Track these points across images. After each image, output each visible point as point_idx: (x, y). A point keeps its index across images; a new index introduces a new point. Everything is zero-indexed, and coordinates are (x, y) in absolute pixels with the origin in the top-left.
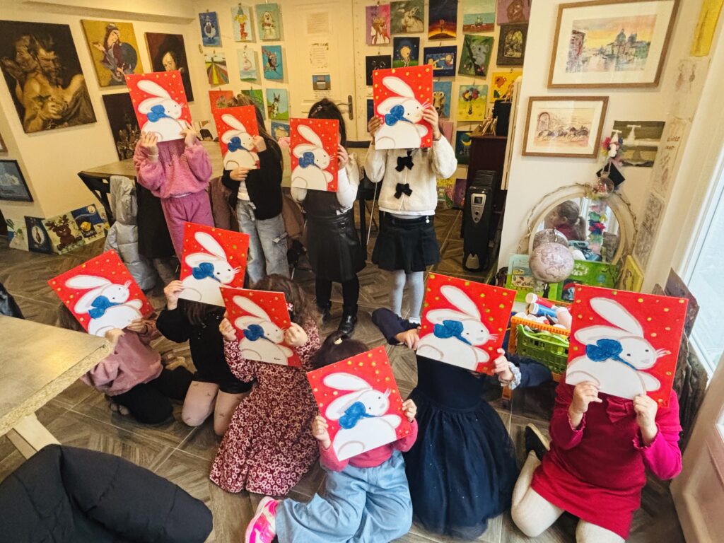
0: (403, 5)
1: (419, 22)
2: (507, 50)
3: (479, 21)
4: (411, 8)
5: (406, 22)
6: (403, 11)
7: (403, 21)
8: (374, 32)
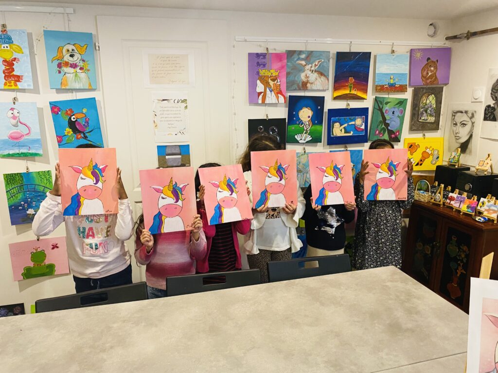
0: (303, 56)
1: (323, 78)
2: (422, 113)
3: (392, 82)
4: (314, 61)
5: (307, 77)
6: (303, 63)
7: (303, 76)
8: (260, 87)
